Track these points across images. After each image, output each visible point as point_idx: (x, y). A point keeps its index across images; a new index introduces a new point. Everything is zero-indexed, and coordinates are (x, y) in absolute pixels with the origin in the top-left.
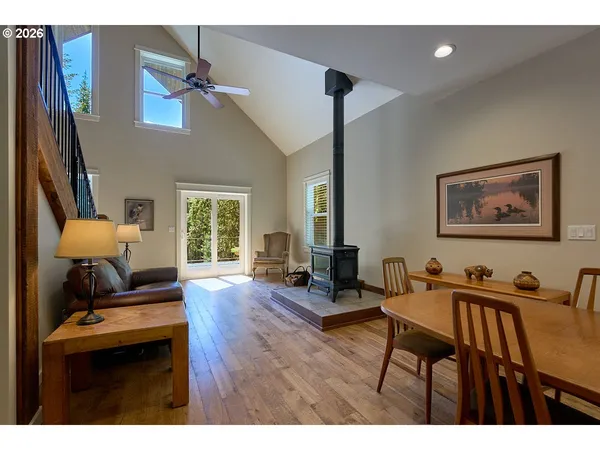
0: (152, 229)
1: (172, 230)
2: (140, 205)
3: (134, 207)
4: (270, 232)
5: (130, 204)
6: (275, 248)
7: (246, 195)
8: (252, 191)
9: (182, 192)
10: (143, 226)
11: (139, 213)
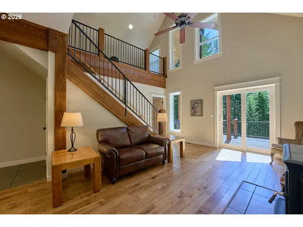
0: (202, 116)
2: (197, 103)
3: (194, 104)
5: (192, 103)
7: (274, 85)
8: (281, 80)
9: (218, 92)
10: (198, 114)
11: (196, 107)
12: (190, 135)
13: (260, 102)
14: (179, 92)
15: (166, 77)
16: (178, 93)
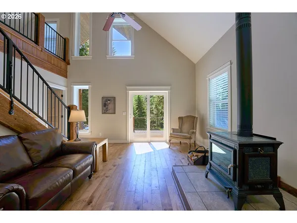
0: (115, 113)
1: (124, 114)
2: (109, 100)
3: (106, 101)
4: (183, 115)
5: (104, 100)
6: (186, 127)
7: (167, 91)
8: (171, 89)
9: (130, 91)
10: (110, 111)
11: (108, 105)
12: (101, 134)
13: (138, 103)
14: (88, 86)
15: (69, 64)
16: (86, 87)
